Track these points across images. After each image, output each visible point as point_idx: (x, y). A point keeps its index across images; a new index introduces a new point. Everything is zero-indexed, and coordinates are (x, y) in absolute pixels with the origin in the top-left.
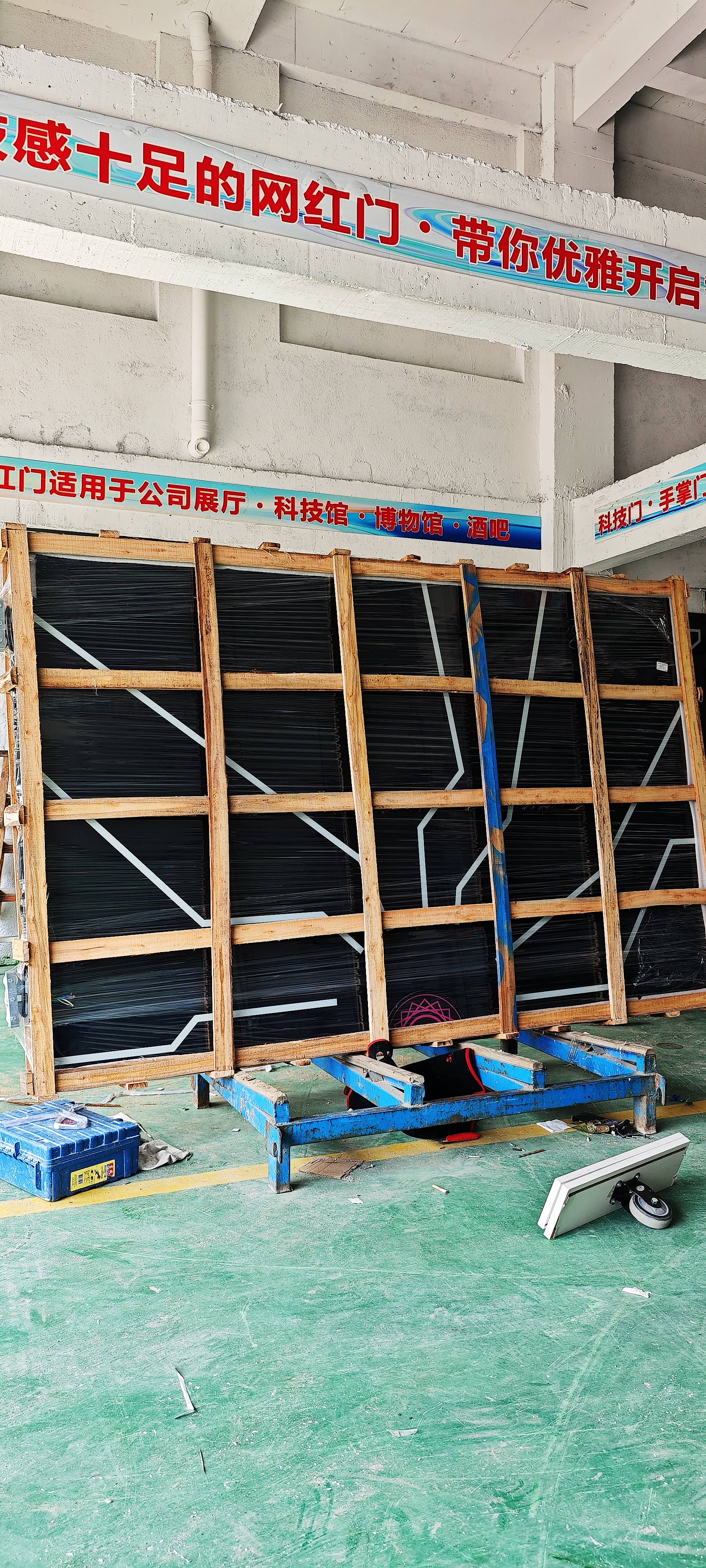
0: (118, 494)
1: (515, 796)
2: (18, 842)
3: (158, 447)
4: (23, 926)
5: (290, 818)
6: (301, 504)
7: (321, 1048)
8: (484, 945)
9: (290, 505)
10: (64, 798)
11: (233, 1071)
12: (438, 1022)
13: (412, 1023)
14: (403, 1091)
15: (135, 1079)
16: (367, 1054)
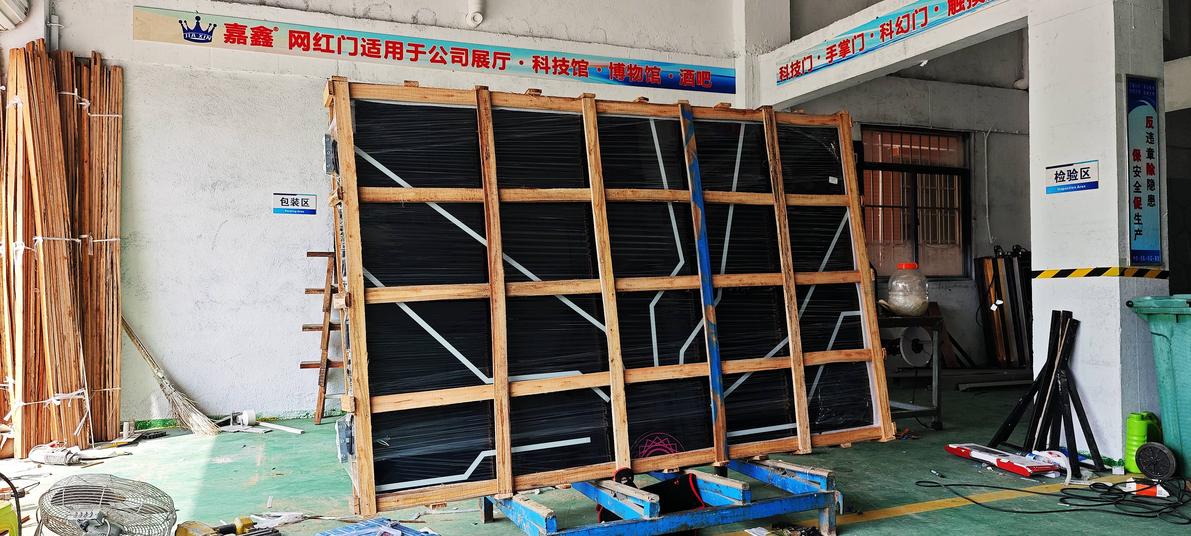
0: (413, 56)
1: (723, 281)
2: (345, 320)
3: (443, 19)
4: (349, 385)
5: (552, 299)
6: (553, 61)
7: (579, 475)
8: (701, 394)
9: (544, 62)
10: (379, 287)
11: (512, 494)
12: (667, 454)
13: (648, 455)
14: (643, 507)
15: (438, 501)
16: (614, 479)
